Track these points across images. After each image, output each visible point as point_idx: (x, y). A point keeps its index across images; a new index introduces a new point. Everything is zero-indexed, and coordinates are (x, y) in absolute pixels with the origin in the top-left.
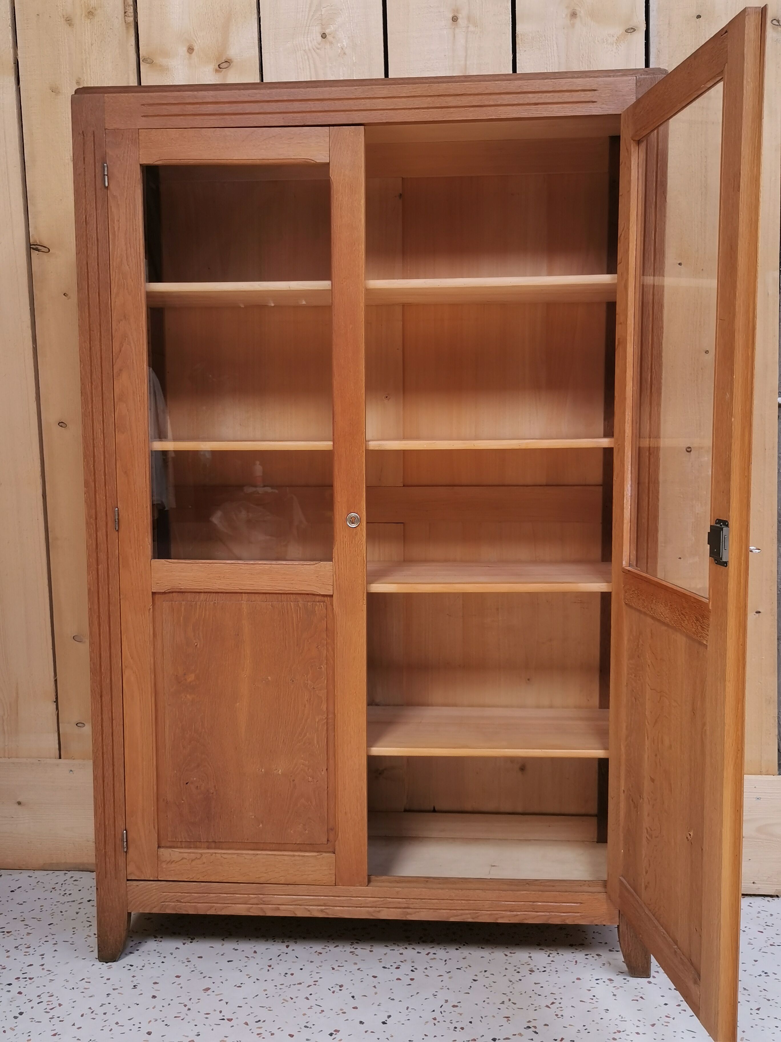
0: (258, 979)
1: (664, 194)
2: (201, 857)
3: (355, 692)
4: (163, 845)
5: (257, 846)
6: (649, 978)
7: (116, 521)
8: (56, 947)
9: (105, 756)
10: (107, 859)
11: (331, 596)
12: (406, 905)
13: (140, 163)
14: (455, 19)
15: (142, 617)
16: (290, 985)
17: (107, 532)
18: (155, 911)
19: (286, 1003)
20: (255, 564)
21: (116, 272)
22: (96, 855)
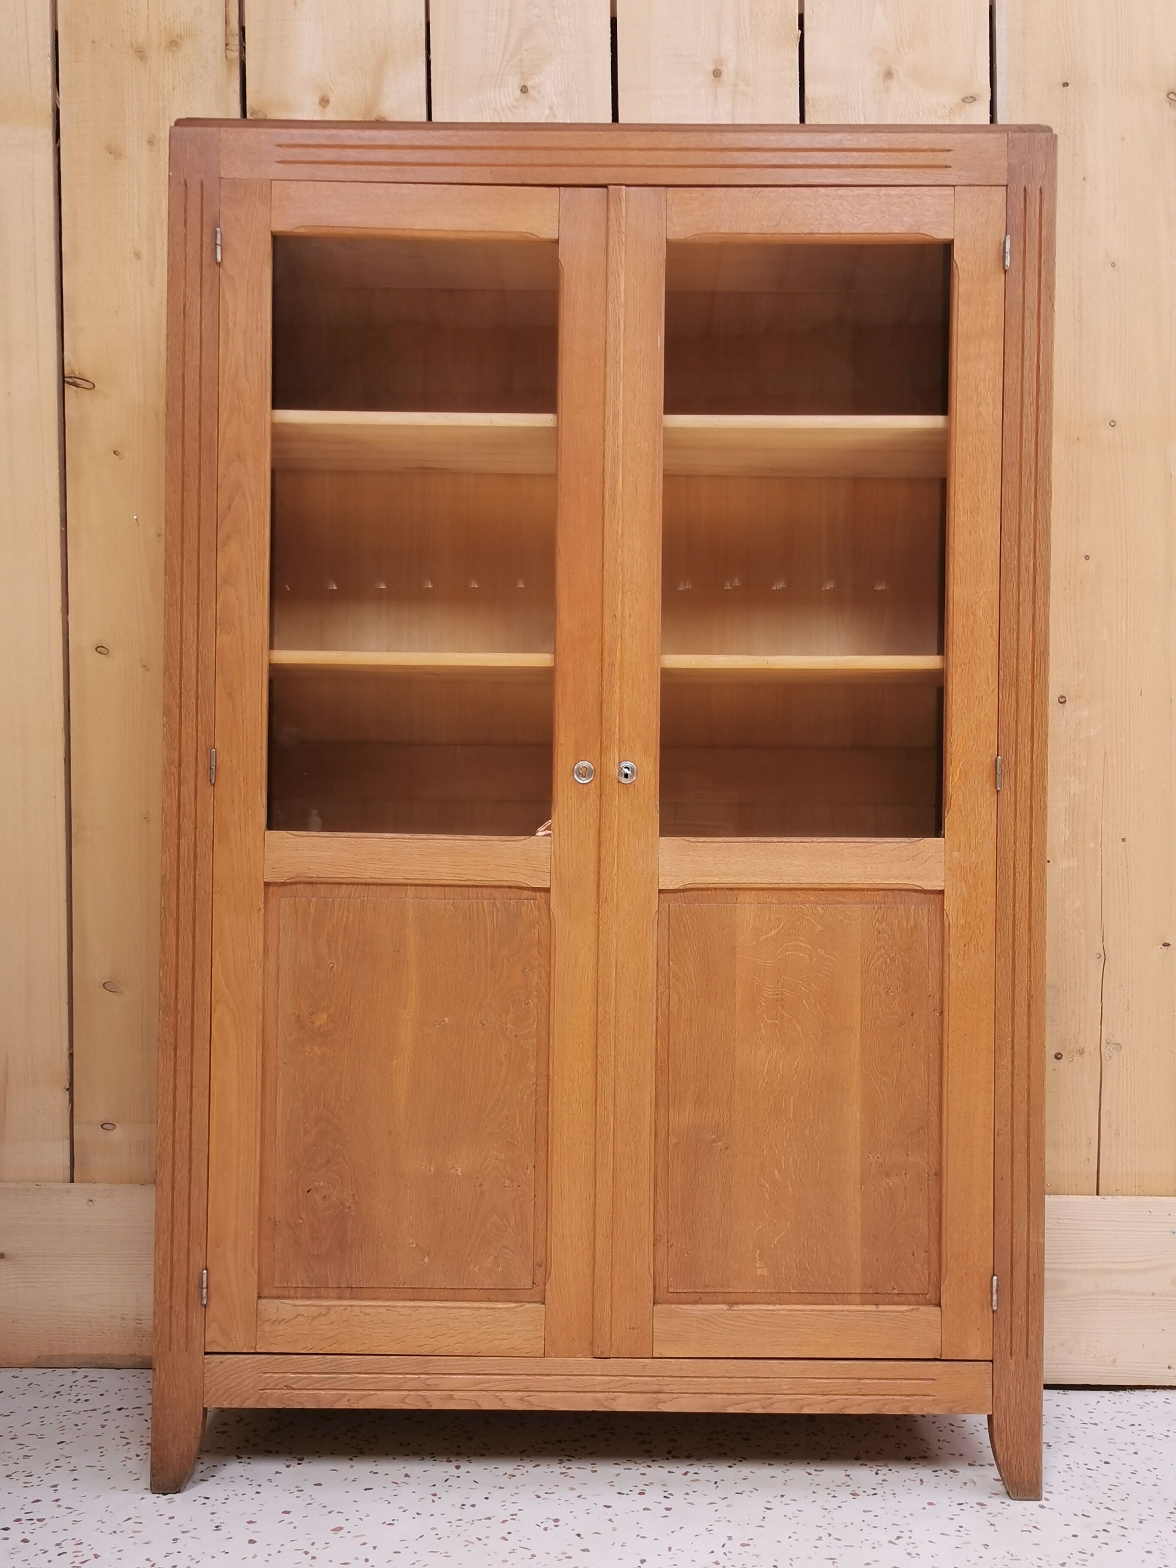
0: (418, 1514)
1: (1050, 300)
2: (328, 1313)
3: (581, 1041)
4: (265, 1294)
5: (418, 1293)
6: (1040, 1500)
7: (211, 769)
8: (75, 1475)
9: (177, 1147)
10: (174, 1320)
11: (548, 890)
12: (656, 1388)
13: (272, 230)
14: (717, 74)
15: (246, 920)
16: (473, 1521)
17: (196, 786)
18: (249, 1404)
19: (470, 1547)
20: (428, 839)
21: (228, 389)
22: (154, 1313)
